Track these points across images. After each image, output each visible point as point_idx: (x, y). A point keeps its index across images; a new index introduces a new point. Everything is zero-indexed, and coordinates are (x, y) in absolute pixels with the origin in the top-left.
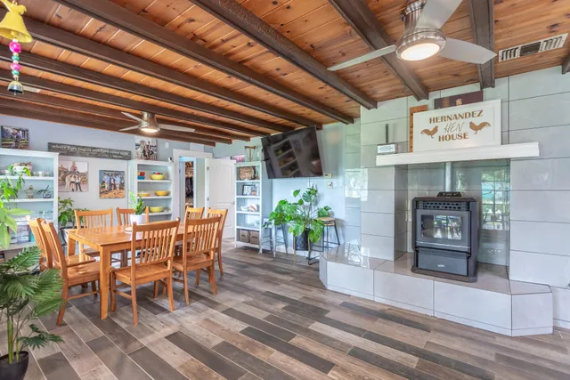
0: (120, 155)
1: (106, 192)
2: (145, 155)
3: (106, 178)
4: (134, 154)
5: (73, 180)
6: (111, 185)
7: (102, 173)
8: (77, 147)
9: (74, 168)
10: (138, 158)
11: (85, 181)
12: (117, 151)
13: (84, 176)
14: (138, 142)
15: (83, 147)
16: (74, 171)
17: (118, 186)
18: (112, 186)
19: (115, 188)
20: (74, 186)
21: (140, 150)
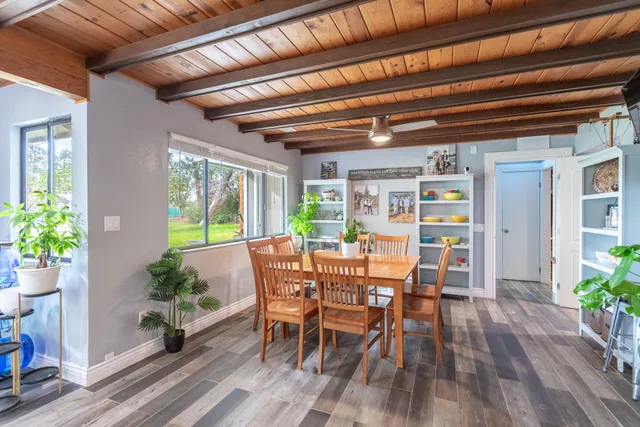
0: (409, 173)
1: (395, 216)
2: (438, 169)
3: (395, 201)
4: (426, 170)
5: (366, 203)
6: (399, 208)
7: (392, 194)
8: (369, 170)
9: (367, 192)
10: (429, 174)
11: (376, 205)
12: (406, 168)
13: (376, 198)
14: (430, 153)
15: (375, 170)
16: (367, 195)
17: (407, 209)
18: (401, 209)
19: (404, 212)
20: (366, 209)
21: (433, 163)
